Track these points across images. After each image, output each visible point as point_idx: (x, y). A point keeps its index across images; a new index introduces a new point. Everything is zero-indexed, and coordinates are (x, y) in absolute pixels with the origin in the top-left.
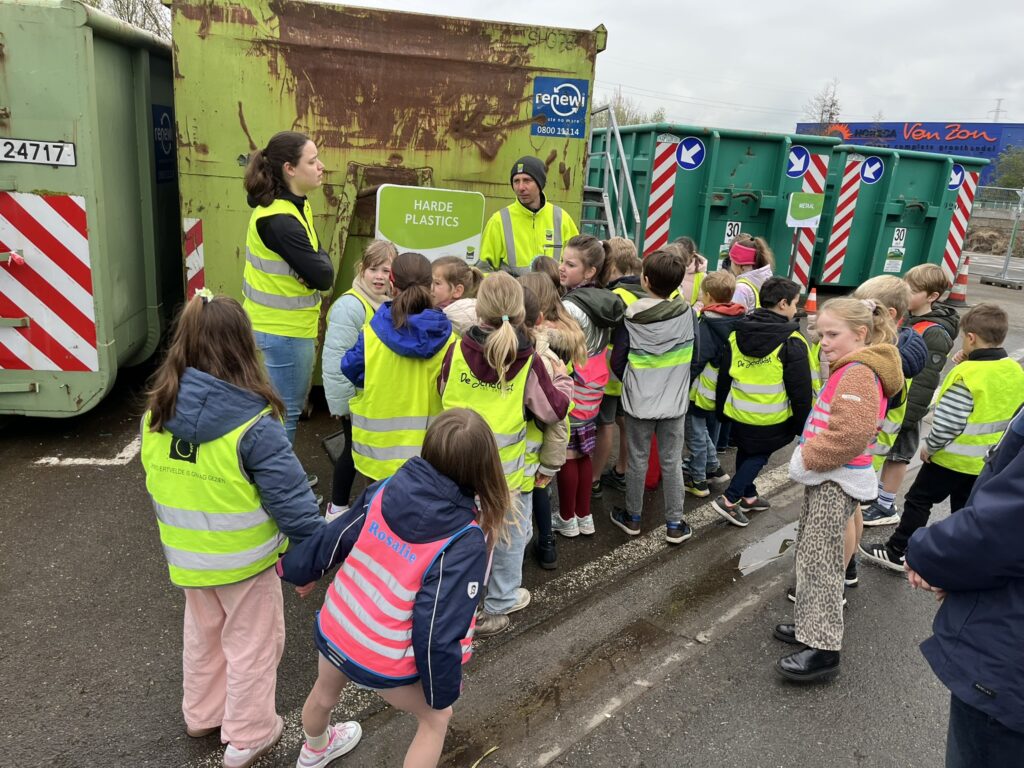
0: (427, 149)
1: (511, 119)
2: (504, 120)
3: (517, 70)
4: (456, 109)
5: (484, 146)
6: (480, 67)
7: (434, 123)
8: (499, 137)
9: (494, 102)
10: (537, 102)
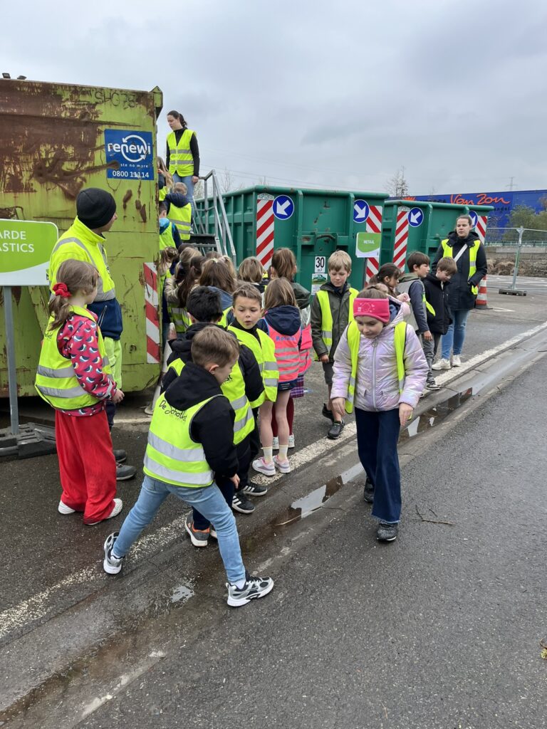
0: (15, 191)
1: (88, 165)
2: (82, 166)
3: (88, 123)
4: (37, 156)
5: (66, 188)
6: (54, 121)
7: (18, 170)
8: (79, 180)
9: (70, 150)
10: (109, 150)
